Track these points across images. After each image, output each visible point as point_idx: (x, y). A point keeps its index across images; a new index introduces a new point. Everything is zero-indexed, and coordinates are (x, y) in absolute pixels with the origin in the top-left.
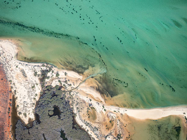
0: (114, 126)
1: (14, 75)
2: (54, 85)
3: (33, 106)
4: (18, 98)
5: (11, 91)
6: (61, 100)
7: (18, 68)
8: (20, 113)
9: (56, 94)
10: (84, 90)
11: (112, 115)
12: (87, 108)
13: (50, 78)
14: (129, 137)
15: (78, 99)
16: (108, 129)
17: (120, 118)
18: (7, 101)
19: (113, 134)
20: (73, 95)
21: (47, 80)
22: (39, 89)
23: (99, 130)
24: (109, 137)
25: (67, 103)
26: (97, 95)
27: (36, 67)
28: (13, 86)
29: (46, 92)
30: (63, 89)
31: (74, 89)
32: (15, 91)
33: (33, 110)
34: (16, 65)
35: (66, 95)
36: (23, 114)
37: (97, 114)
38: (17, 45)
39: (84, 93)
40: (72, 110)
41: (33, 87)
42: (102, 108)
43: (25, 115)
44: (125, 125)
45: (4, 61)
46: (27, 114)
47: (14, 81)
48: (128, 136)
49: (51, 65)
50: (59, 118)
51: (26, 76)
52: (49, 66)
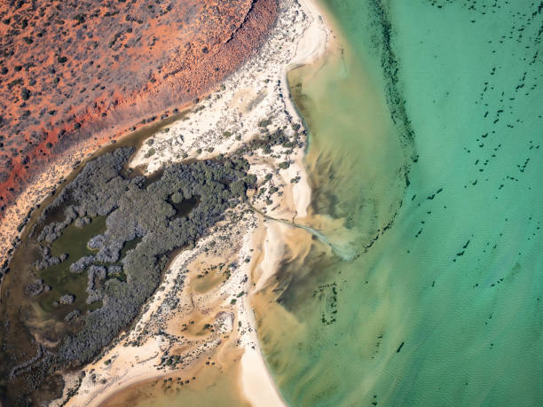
0: (200, 338)
1: (242, 86)
2: (252, 171)
3: (178, 157)
4: (188, 121)
5: (198, 100)
6: (220, 201)
7: (263, 84)
8: (151, 142)
9: (231, 185)
10: (270, 235)
11: (228, 322)
12: (223, 261)
13: (269, 155)
14: (182, 383)
15: (238, 233)
16: (185, 329)
17: (226, 343)
18: (169, 104)
20: (246, 219)
21: (260, 151)
22: (229, 148)
23: (173, 311)
24: (163, 341)
25: (218, 217)
26: (269, 266)
27: (283, 115)
28: (213, 97)
29: (227, 164)
30: (250, 193)
31: (263, 214)
32: (203, 107)
33: (170, 162)
34: (270, 79)
35: (239, 205)
36: (150, 148)
37: (216, 288)
38: (327, 53)
39: (262, 239)
40: (202, 233)
41: (228, 135)
42: (238, 293)
43: (151, 153)
44: (211, 362)
45: (271, 51)
46: (155, 156)
47: (227, 95)
48: (183, 380)
49: (307, 141)
50: (169, 219)
51: (250, 108)
52: (302, 139)
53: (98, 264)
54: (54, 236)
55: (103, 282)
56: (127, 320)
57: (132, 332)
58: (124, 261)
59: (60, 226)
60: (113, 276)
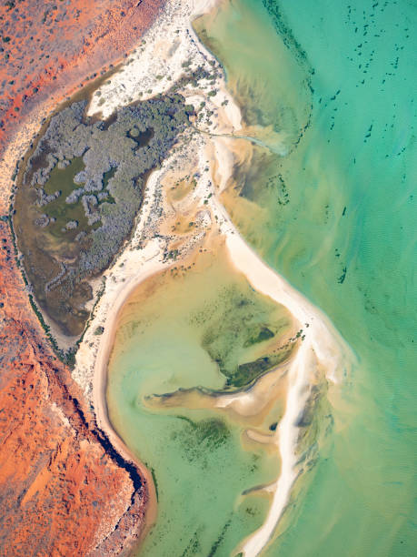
0: (188, 234)
1: (159, 39)
2: (188, 102)
3: (125, 101)
4: (123, 73)
5: (127, 55)
6: (170, 129)
7: (175, 35)
8: (99, 94)
9: (175, 115)
10: (218, 147)
11: (206, 218)
12: (188, 174)
13: (197, 88)
14: (185, 270)
15: (193, 150)
16: (175, 229)
17: (210, 235)
18: (104, 62)
19: (172, 243)
20: (195, 139)
21: (189, 86)
22: (164, 88)
23: (160, 218)
24: (160, 241)
25: (173, 141)
26: (225, 171)
27: (199, 56)
28: (138, 51)
29: (166, 100)
30: (192, 119)
31: (208, 133)
32: (132, 60)
33: (120, 106)
34: (179, 29)
35: (186, 130)
36: (100, 98)
37: (188, 195)
39: (213, 152)
40: (163, 156)
41: (160, 77)
42: (207, 195)
43: (102, 102)
44: (203, 249)
45: (173, 8)
46: (106, 103)
47: (149, 48)
48: (186, 267)
49: (224, 72)
50: (134, 150)
51: (170, 55)
52: (220, 71)
53: (88, 194)
54: (44, 179)
55: (96, 206)
56: (126, 231)
57: (133, 240)
58: (108, 187)
59: (46, 171)
60: (103, 201)
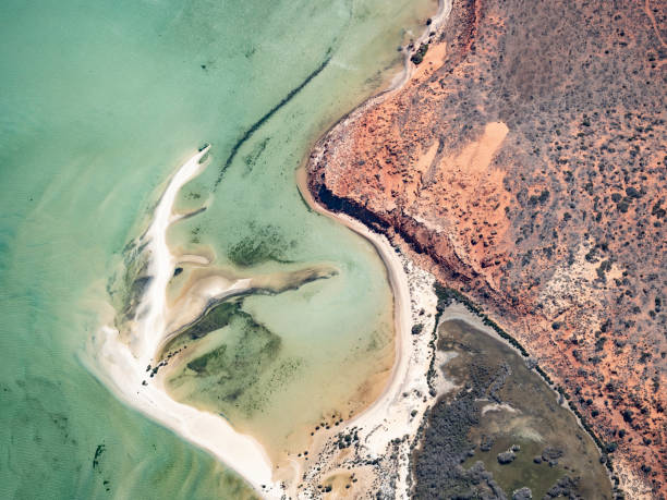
14: (322, 425)
19: (350, 458)
23: (377, 491)
24: (369, 456)
48: (324, 428)
